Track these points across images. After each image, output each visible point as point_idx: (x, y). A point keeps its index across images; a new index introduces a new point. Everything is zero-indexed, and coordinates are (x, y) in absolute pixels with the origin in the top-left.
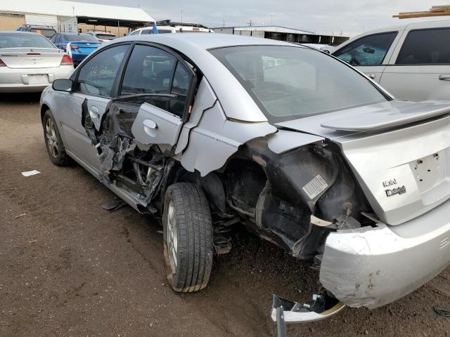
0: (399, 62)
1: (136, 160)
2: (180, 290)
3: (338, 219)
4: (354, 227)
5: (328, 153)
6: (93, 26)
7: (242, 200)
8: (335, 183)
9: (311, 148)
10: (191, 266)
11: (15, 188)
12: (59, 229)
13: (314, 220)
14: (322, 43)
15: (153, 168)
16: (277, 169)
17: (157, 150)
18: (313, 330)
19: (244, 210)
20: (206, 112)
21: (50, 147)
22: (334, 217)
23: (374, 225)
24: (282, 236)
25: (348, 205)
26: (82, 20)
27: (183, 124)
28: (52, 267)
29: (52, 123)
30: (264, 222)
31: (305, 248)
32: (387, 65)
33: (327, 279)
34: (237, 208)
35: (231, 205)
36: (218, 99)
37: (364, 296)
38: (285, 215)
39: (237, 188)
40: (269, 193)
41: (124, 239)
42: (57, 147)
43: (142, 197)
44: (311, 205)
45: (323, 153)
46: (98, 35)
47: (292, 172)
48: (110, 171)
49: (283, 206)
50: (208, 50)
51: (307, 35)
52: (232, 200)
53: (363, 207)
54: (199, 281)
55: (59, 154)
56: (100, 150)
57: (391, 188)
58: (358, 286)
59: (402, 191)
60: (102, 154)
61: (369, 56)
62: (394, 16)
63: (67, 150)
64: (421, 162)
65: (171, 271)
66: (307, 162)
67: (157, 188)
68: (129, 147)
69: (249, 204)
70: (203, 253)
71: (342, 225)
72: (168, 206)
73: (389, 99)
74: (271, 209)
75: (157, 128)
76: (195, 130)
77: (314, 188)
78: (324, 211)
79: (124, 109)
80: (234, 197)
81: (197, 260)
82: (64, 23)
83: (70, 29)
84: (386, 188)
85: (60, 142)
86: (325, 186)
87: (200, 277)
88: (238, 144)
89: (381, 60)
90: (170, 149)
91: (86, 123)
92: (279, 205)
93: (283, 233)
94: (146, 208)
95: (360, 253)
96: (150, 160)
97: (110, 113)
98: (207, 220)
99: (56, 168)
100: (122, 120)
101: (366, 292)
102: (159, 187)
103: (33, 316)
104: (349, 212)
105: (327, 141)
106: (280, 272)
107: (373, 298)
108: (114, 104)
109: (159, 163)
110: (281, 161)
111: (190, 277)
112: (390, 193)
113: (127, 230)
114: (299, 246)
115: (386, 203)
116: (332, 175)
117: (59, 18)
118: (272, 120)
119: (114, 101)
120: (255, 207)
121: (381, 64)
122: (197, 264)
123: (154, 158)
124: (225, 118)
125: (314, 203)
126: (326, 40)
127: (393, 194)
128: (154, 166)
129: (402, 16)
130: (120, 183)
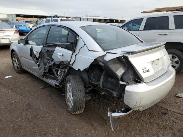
0: (145, 29)
1: (54, 68)
2: (74, 113)
3: (129, 82)
4: (134, 83)
5: (124, 60)
6: (22, 18)
7: (95, 79)
8: (127, 70)
9: (118, 58)
10: (78, 103)
11: (3, 83)
12: (24, 96)
13: (121, 82)
14: (115, 22)
15: (60, 70)
16: (107, 66)
17: (63, 64)
18: (122, 122)
19: (95, 82)
20: (81, 49)
21: (15, 66)
22: (127, 81)
23: (140, 83)
24: (110, 90)
25: (132, 77)
26: (17, 15)
27: (73, 53)
28: (24, 109)
29: (16, 57)
30: (103, 86)
31: (118, 93)
32: (141, 30)
33: (126, 101)
34: (93, 82)
35: (91, 81)
36: (85, 44)
37: (139, 106)
38: (110, 83)
39: (92, 75)
40: (104, 75)
41: (50, 98)
42: (18, 66)
43: (57, 81)
44: (119, 78)
45: (122, 60)
46: (26, 22)
47: (112, 67)
48: (43, 73)
49: (109, 79)
50: (80, 27)
51: (109, 20)
52: (91, 79)
53: (136, 77)
54: (81, 109)
55: (19, 69)
56: (39, 65)
57: (145, 70)
58: (136, 103)
59: (148, 71)
60: (40, 67)
61: (134, 27)
62: (142, 12)
63: (23, 67)
64: (154, 62)
65: (70, 107)
66: (117, 63)
67: (62, 78)
68: (51, 63)
69: (97, 80)
70: (82, 99)
71: (130, 84)
72: (67, 84)
73: (142, 42)
74: (105, 81)
75: (63, 55)
76: (77, 55)
77: (120, 72)
78: (123, 79)
79: (49, 49)
80: (92, 78)
81: (80, 101)
82: (10, 17)
83: (13, 19)
84: (143, 70)
85: (20, 64)
86: (123, 71)
87: (81, 107)
88: (94, 59)
89: (138, 28)
90: (68, 63)
91: (32, 55)
92: (108, 79)
93: (110, 89)
94: (58, 85)
95: (137, 92)
96: (59, 67)
97: (43, 51)
98: (83, 87)
99: (18, 74)
100: (48, 54)
101: (139, 104)
102: (63, 77)
103: (21, 126)
104: (132, 79)
105: (123, 56)
106: (109, 105)
107: (142, 106)
108: (44, 48)
109: (63, 68)
110: (109, 64)
111: (78, 108)
112: (144, 72)
113: (50, 95)
114: (116, 93)
115: (144, 75)
116: (126, 67)
117: (8, 15)
118: (104, 50)
119: (44, 47)
120: (100, 81)
121: (138, 30)
122: (80, 103)
123: (61, 66)
124: (88, 50)
125: (120, 77)
126: (117, 21)
127: (145, 72)
128: (61, 70)
129: (145, 12)
130: (47, 77)
